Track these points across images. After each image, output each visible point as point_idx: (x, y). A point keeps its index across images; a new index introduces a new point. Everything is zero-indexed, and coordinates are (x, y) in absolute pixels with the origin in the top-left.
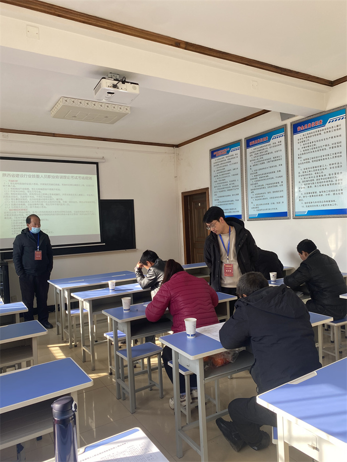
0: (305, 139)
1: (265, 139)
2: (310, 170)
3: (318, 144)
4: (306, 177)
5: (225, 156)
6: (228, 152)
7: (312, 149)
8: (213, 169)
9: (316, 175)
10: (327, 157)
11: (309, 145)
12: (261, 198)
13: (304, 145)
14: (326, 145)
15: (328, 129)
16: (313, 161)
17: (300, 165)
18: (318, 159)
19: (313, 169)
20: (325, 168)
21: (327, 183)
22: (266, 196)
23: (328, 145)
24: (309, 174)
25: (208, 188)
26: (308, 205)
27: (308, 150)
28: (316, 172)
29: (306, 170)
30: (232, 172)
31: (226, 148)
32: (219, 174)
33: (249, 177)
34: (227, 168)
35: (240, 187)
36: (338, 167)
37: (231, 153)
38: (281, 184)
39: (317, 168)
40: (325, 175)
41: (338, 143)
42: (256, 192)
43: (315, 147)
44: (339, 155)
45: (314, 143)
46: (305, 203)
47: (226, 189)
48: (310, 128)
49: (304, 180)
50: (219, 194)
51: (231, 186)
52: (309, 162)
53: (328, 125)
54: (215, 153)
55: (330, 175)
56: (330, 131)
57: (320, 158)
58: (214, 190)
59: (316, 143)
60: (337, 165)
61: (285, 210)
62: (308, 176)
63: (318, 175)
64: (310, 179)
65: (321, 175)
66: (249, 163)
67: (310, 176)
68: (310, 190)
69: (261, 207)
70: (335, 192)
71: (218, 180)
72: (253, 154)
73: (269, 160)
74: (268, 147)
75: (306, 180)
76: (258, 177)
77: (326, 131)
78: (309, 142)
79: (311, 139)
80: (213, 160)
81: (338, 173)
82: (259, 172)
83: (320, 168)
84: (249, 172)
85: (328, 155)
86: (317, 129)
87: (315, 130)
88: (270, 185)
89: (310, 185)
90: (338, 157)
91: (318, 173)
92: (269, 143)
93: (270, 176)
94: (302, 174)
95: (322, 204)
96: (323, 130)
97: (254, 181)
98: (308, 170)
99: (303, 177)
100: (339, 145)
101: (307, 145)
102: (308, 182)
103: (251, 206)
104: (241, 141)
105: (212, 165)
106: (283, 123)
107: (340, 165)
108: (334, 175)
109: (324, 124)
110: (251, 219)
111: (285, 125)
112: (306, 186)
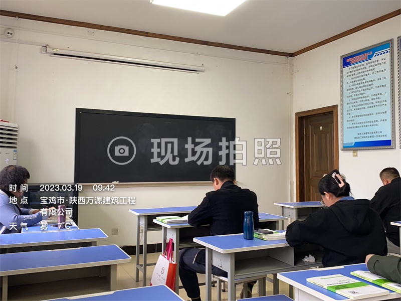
5: (365, 63)
6: (370, 57)
8: (346, 80)
25: (337, 106)
30: (376, 83)
31: (368, 53)
32: (354, 87)
34: (367, 78)
35: (389, 102)
37: (374, 58)
47: (366, 106)
50: (354, 113)
51: (374, 101)
54: (348, 60)
58: (346, 107)
71: (353, 94)
80: (346, 69)
104: (392, 41)
105: (345, 75)
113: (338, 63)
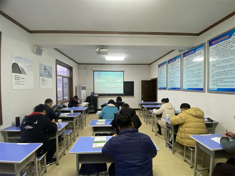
0: (188, 59)
1: (174, 60)
4: (187, 74)
5: (162, 67)
6: (163, 65)
9: (191, 74)
10: (195, 66)
15: (196, 54)
16: (190, 68)
17: (185, 70)
18: (192, 67)
19: (190, 71)
20: (194, 70)
21: (195, 77)
25: (157, 78)
26: (188, 85)
27: (188, 63)
30: (164, 72)
33: (169, 74)
34: (162, 71)
38: (179, 77)
42: (171, 79)
44: (201, 65)
45: (190, 61)
48: (189, 54)
49: (186, 76)
52: (188, 68)
53: (196, 52)
54: (159, 66)
55: (196, 73)
60: (199, 69)
64: (189, 75)
66: (169, 69)
68: (189, 80)
69: (172, 85)
70: (198, 81)
72: (170, 66)
73: (175, 68)
76: (171, 74)
79: (190, 59)
81: (200, 73)
82: (172, 72)
83: (192, 71)
84: (169, 72)
87: (191, 55)
88: (175, 77)
92: (175, 62)
93: (175, 74)
96: (194, 55)
98: (188, 71)
101: (188, 61)
103: (169, 85)
104: (167, 61)
106: (180, 53)
107: (201, 69)
108: (198, 74)
109: (195, 52)
110: (169, 89)
111: (181, 54)
112: (187, 78)
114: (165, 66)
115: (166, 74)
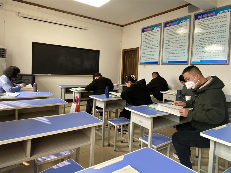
0: (203, 23)
1: (176, 23)
2: (204, 39)
3: (211, 25)
4: (201, 43)
5: (151, 31)
6: (153, 29)
7: (207, 28)
9: (207, 42)
10: (216, 32)
11: (205, 25)
12: (171, 53)
13: (201, 25)
14: (216, 26)
15: (218, 17)
16: (206, 34)
17: (198, 36)
18: (210, 33)
19: (206, 39)
20: (214, 38)
22: (174, 52)
23: (218, 26)
24: (203, 41)
25: (138, 48)
26: (201, 57)
27: (204, 28)
28: (208, 40)
29: (201, 39)
30: (154, 40)
31: (152, 27)
32: (146, 41)
33: (165, 42)
34: (151, 38)
35: (158, 47)
36: (223, 38)
37: (154, 30)
38: (184, 46)
39: (209, 38)
40: (214, 42)
41: (224, 25)
42: (168, 50)
43: (209, 26)
44: (224, 31)
45: (208, 25)
46: (199, 56)
47: (150, 48)
48: (206, 17)
49: (200, 44)
50: (145, 51)
51: (153, 47)
52: (204, 35)
53: (218, 15)
54: (144, 30)
55: (217, 42)
56: (219, 19)
57: (212, 33)
58: (142, 48)
59: (210, 25)
60: (222, 37)
61: (186, 60)
62: (203, 42)
63: (209, 42)
64: (203, 44)
65: (211, 41)
66: (165, 35)
67: (204, 42)
68: (203, 50)
69: (170, 58)
70: (220, 51)
71: (145, 43)
72: (168, 30)
73: (178, 34)
74: (178, 27)
75: (201, 44)
76: (170, 42)
77: (217, 18)
78: (205, 24)
79: (206, 23)
80: (144, 33)
81: (223, 41)
82: (171, 40)
83: (211, 38)
84: (165, 39)
85: (217, 31)
86: (211, 17)
87: (209, 18)
88: (177, 47)
89: (203, 47)
90: (224, 32)
91: (209, 41)
92: (179, 25)
93: (178, 42)
94: (199, 41)
95: (210, 57)
96: (215, 18)
97: (167, 44)
98: (203, 39)
99: (199, 43)
100: (225, 26)
101: (204, 26)
102: (202, 46)
103: (164, 57)
104: (161, 23)
105: (143, 36)
106: (189, 14)
107: (224, 37)
108: (220, 42)
109: (216, 14)
110: (164, 64)
111: (191, 15)
112: (201, 48)
113: (141, 30)
114: (158, 30)
115: (159, 42)
